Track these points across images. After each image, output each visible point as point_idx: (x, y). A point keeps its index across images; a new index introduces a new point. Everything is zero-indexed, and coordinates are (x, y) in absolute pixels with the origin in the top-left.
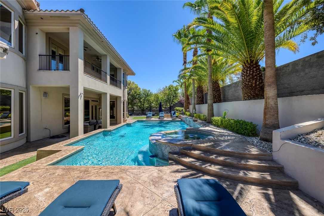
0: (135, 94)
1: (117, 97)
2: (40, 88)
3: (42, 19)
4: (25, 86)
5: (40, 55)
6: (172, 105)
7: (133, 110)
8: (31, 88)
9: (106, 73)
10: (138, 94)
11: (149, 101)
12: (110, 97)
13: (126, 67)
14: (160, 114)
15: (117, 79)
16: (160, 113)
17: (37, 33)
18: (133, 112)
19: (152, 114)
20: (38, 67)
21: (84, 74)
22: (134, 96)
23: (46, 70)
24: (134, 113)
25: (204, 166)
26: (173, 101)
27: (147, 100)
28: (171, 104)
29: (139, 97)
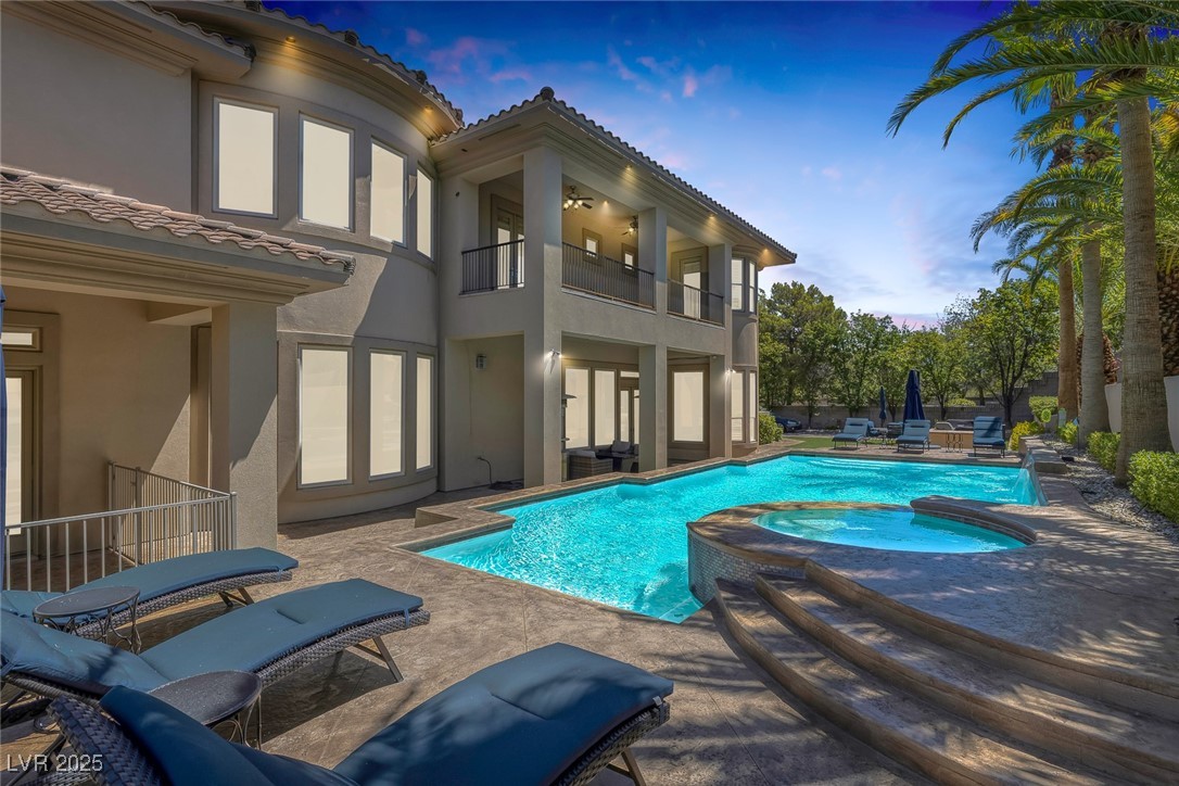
0: (818, 342)
1: (708, 357)
2: (467, 343)
3: (464, 150)
4: (434, 343)
5: (463, 253)
6: (1019, 384)
7: (811, 410)
8: (447, 345)
9: (652, 274)
10: (832, 337)
11: (884, 366)
12: (668, 360)
13: (744, 237)
14: (908, 429)
15: (710, 291)
16: (910, 422)
17: (458, 194)
18: (811, 416)
19: (864, 430)
20: (458, 287)
21: (564, 290)
22: (814, 350)
23: (480, 289)
24: (814, 420)
25: (779, 655)
26: (1024, 365)
27: (876, 365)
28: (1015, 379)
29: (837, 350)
